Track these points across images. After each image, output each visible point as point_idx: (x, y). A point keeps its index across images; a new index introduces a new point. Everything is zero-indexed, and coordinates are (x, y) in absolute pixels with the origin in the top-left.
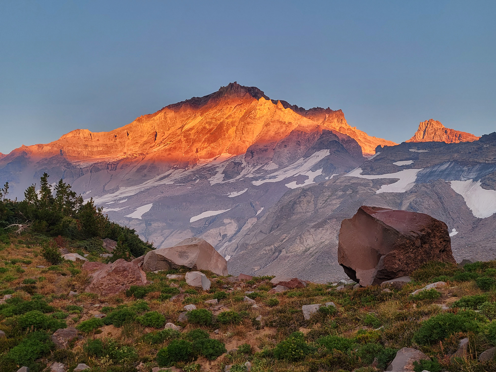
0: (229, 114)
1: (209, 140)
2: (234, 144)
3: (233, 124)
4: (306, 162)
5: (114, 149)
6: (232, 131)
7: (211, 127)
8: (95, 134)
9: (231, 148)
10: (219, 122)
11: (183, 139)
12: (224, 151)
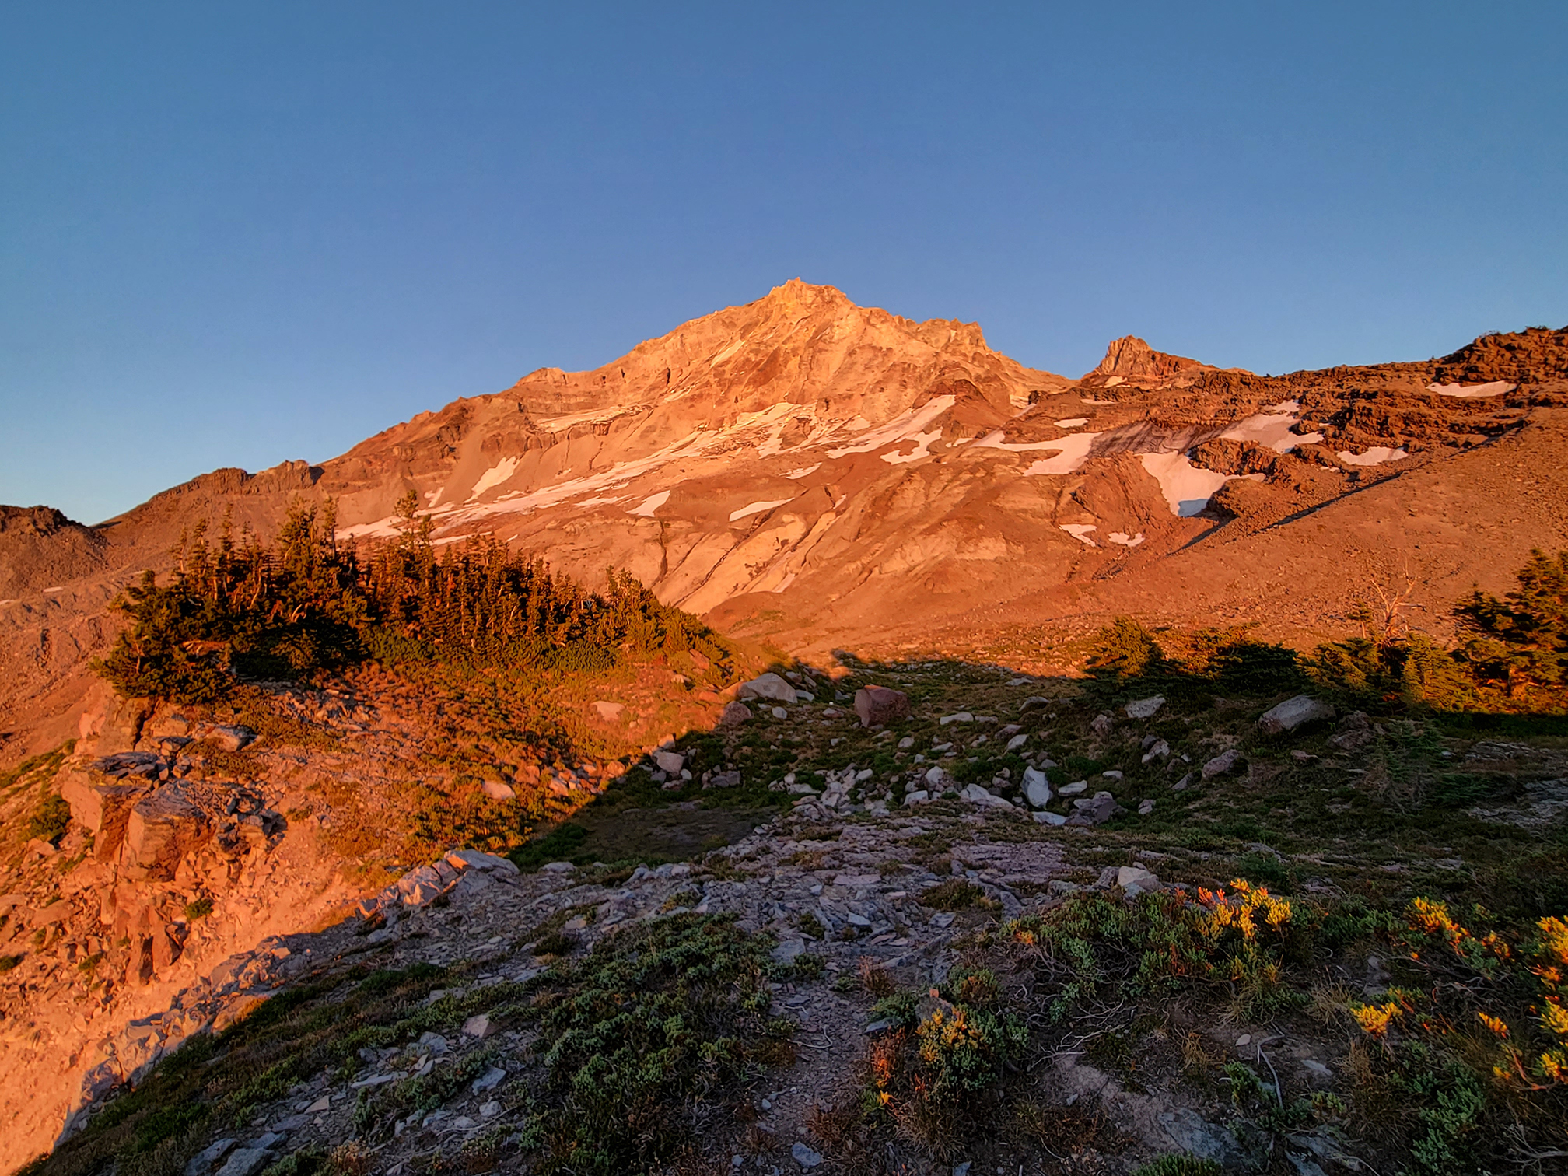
0: (788, 335)
1: (755, 381)
2: (796, 387)
3: (795, 352)
4: (914, 417)
5: (603, 400)
6: (793, 363)
7: (759, 357)
8: (571, 374)
9: (792, 394)
10: (771, 350)
11: (713, 380)
12: (781, 399)
